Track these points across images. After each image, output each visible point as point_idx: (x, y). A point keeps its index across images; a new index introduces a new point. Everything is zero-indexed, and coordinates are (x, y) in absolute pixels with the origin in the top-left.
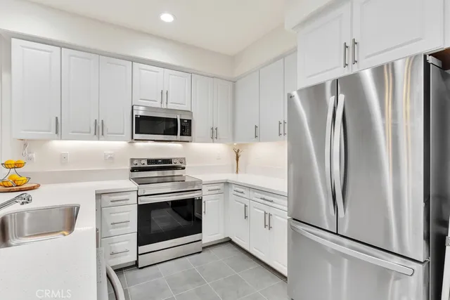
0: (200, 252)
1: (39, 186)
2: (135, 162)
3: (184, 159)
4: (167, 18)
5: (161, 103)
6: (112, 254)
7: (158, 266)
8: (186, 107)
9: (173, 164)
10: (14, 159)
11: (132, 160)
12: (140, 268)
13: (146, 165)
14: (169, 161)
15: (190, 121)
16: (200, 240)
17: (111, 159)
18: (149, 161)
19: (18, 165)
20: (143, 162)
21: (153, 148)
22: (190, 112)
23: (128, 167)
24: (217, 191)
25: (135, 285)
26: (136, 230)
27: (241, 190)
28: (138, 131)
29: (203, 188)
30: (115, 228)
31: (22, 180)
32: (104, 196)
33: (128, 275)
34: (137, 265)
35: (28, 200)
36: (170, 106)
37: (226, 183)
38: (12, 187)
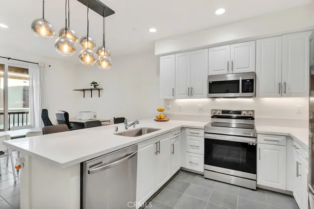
0: (253, 190)
1: (169, 120)
2: (213, 112)
3: (253, 111)
4: (220, 11)
5: (228, 70)
6: (190, 162)
7: (216, 182)
8: (251, 70)
9: (242, 115)
10: (162, 107)
11: (212, 110)
12: (205, 178)
13: (221, 114)
14: (239, 112)
15: (252, 81)
16: (255, 180)
17: (201, 109)
18: (223, 112)
19: (161, 111)
20: (218, 112)
21: (225, 102)
22: (254, 74)
23: (210, 115)
24: (276, 143)
25: (195, 184)
26: (204, 154)
27: (298, 146)
28: (210, 92)
29: (259, 136)
30: (192, 148)
31: (163, 116)
32: (187, 129)
33: (197, 178)
34: (203, 175)
35: (138, 123)
36: (236, 71)
37: (289, 137)
38: (159, 120)
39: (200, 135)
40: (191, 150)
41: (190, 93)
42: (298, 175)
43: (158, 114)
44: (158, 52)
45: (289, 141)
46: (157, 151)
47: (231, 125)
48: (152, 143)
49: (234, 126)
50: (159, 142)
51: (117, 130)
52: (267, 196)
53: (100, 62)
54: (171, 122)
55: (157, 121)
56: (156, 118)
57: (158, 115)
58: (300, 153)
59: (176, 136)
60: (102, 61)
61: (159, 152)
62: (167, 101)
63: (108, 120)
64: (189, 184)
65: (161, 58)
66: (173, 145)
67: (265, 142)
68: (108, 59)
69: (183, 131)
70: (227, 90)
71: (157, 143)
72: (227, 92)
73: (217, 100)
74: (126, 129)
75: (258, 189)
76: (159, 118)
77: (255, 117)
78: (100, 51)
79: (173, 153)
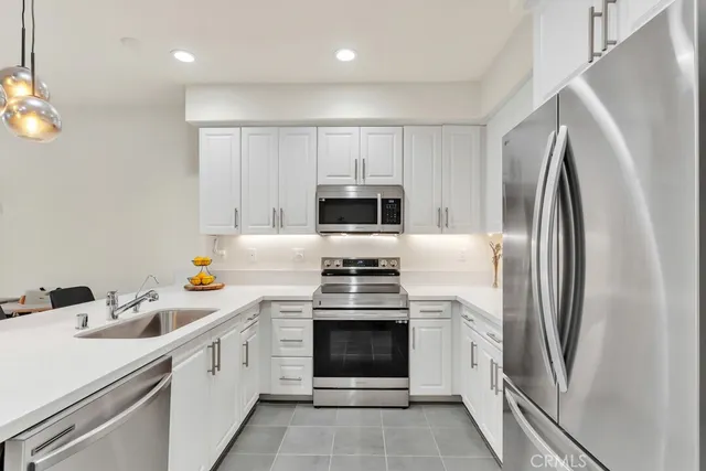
0: (404, 408)
1: (223, 286)
2: (327, 262)
3: (398, 259)
4: (346, 55)
5: (356, 178)
6: (283, 379)
7: (339, 410)
8: (394, 180)
9: (380, 268)
10: (203, 256)
11: (324, 259)
12: (316, 407)
13: (341, 268)
14: (374, 262)
15: (398, 202)
16: (407, 389)
17: (301, 259)
18: (347, 262)
19: (204, 263)
20: (336, 262)
21: (350, 242)
22: (400, 188)
23: (320, 270)
24: (438, 315)
25: (298, 425)
26: (311, 354)
27: (471, 316)
28: (322, 221)
29: (412, 306)
30: (286, 346)
31: (207, 278)
32: (273, 304)
33: (299, 410)
34: (312, 402)
35: (154, 298)
36: (370, 181)
37: (455, 303)
38: (199, 286)
39: (303, 315)
40: (284, 350)
41: (278, 222)
42: (473, 365)
43: (195, 271)
44: (193, 114)
45: (456, 309)
46: (214, 366)
47: (349, 289)
48: (202, 348)
49: (354, 289)
50: (219, 343)
51: (85, 325)
52: (426, 412)
53: (18, 115)
54: (227, 290)
55: (194, 290)
56: (188, 283)
57: (193, 275)
58: (475, 327)
59: (251, 322)
60: (23, 113)
61: (218, 366)
62: (217, 239)
63: (19, 296)
64: (286, 428)
65: (203, 131)
66: (247, 345)
67: (421, 315)
68: (49, 112)
69: (265, 310)
70: (341, 219)
71: (213, 346)
72: (341, 221)
73: (334, 238)
74: (114, 317)
75: (413, 403)
76: (198, 282)
77: (401, 270)
78: (9, 81)
79: (247, 364)
